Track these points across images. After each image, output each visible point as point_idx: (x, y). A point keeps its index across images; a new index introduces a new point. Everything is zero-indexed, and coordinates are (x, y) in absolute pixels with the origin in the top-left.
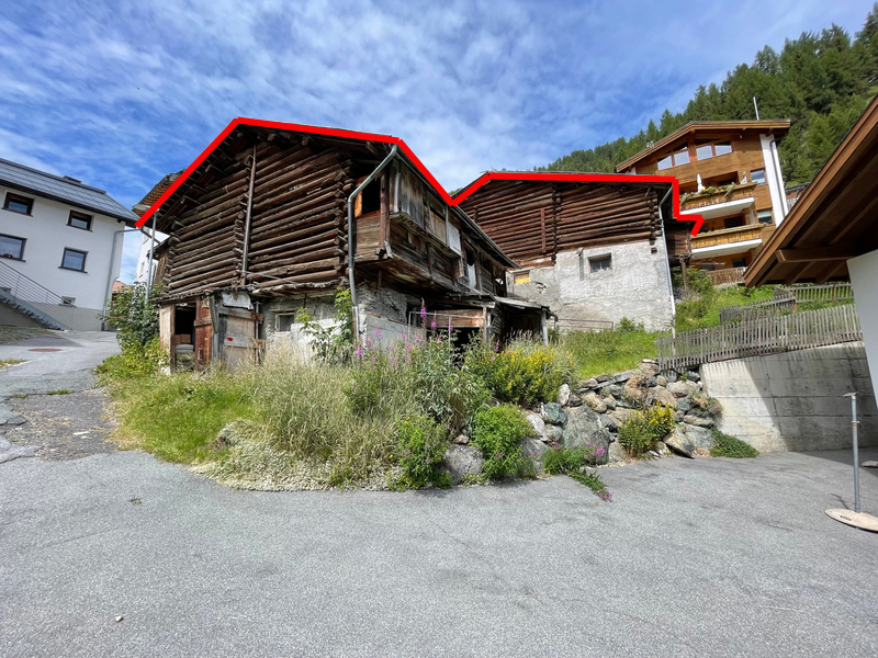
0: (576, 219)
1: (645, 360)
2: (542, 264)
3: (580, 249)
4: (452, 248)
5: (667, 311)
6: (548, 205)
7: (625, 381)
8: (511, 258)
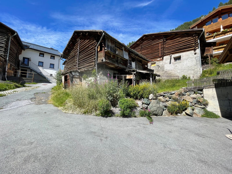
0: (170, 46)
1: (183, 88)
2: (159, 60)
3: (171, 55)
4: (125, 58)
5: (199, 73)
6: (162, 42)
7: (174, 94)
8: (149, 59)
